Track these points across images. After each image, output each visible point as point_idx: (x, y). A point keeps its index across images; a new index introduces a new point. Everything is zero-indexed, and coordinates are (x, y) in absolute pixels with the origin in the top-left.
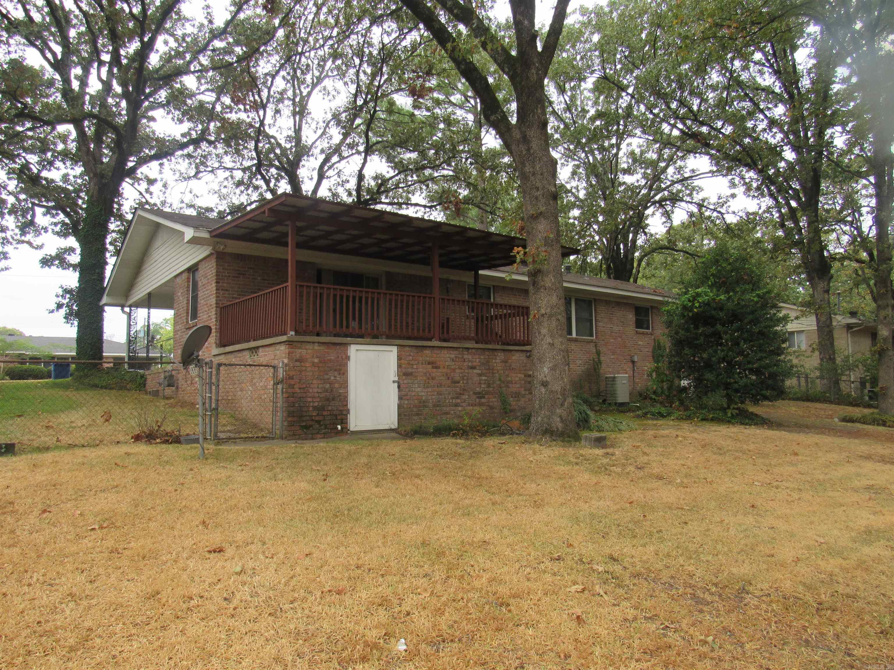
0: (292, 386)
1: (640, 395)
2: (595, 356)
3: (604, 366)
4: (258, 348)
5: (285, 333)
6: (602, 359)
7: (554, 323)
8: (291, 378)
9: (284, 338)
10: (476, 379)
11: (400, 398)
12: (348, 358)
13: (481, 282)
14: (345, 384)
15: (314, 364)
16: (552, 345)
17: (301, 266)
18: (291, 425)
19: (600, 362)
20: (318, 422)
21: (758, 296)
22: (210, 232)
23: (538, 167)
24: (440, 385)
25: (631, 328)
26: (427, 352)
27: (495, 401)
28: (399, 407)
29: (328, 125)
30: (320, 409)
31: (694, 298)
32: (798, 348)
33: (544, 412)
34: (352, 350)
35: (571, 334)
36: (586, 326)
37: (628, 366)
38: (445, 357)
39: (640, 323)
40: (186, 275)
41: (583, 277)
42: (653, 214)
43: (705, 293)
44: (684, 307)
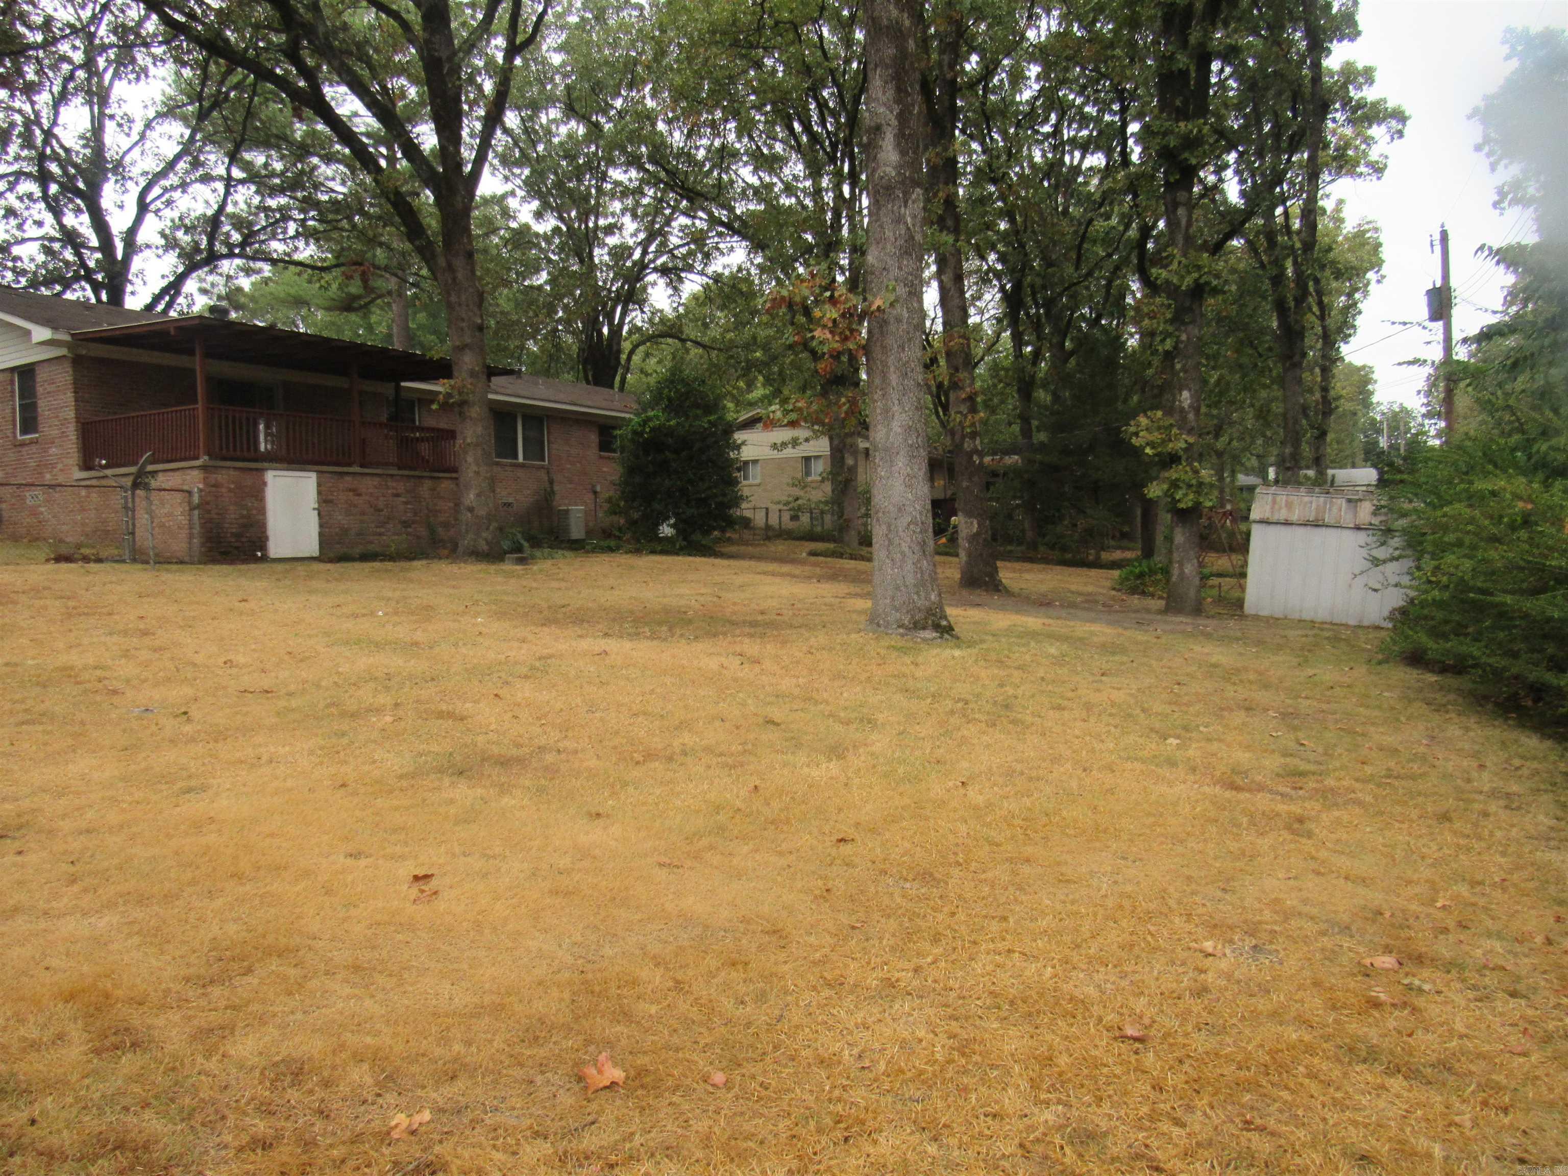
0: (209, 512)
1: (604, 531)
2: (547, 485)
3: (557, 497)
4: (156, 472)
5: (198, 458)
6: (556, 488)
7: (480, 452)
8: (208, 503)
9: (198, 462)
10: (402, 507)
11: (321, 526)
12: (265, 484)
13: (404, 395)
14: (262, 511)
15: (230, 490)
16: (477, 473)
18: (210, 550)
19: (553, 492)
20: (237, 548)
21: (709, 422)
22: (73, 335)
23: (463, 297)
24: (363, 513)
25: (593, 452)
26: (348, 479)
27: (423, 531)
28: (321, 535)
29: (148, 126)
30: (238, 536)
31: (645, 422)
32: (814, 477)
33: (471, 536)
34: (270, 476)
35: (516, 457)
36: (535, 449)
37: (589, 498)
38: (368, 485)
39: (605, 445)
40: (8, 376)
41: (537, 384)
42: (654, 284)
43: (657, 417)
44: (635, 432)
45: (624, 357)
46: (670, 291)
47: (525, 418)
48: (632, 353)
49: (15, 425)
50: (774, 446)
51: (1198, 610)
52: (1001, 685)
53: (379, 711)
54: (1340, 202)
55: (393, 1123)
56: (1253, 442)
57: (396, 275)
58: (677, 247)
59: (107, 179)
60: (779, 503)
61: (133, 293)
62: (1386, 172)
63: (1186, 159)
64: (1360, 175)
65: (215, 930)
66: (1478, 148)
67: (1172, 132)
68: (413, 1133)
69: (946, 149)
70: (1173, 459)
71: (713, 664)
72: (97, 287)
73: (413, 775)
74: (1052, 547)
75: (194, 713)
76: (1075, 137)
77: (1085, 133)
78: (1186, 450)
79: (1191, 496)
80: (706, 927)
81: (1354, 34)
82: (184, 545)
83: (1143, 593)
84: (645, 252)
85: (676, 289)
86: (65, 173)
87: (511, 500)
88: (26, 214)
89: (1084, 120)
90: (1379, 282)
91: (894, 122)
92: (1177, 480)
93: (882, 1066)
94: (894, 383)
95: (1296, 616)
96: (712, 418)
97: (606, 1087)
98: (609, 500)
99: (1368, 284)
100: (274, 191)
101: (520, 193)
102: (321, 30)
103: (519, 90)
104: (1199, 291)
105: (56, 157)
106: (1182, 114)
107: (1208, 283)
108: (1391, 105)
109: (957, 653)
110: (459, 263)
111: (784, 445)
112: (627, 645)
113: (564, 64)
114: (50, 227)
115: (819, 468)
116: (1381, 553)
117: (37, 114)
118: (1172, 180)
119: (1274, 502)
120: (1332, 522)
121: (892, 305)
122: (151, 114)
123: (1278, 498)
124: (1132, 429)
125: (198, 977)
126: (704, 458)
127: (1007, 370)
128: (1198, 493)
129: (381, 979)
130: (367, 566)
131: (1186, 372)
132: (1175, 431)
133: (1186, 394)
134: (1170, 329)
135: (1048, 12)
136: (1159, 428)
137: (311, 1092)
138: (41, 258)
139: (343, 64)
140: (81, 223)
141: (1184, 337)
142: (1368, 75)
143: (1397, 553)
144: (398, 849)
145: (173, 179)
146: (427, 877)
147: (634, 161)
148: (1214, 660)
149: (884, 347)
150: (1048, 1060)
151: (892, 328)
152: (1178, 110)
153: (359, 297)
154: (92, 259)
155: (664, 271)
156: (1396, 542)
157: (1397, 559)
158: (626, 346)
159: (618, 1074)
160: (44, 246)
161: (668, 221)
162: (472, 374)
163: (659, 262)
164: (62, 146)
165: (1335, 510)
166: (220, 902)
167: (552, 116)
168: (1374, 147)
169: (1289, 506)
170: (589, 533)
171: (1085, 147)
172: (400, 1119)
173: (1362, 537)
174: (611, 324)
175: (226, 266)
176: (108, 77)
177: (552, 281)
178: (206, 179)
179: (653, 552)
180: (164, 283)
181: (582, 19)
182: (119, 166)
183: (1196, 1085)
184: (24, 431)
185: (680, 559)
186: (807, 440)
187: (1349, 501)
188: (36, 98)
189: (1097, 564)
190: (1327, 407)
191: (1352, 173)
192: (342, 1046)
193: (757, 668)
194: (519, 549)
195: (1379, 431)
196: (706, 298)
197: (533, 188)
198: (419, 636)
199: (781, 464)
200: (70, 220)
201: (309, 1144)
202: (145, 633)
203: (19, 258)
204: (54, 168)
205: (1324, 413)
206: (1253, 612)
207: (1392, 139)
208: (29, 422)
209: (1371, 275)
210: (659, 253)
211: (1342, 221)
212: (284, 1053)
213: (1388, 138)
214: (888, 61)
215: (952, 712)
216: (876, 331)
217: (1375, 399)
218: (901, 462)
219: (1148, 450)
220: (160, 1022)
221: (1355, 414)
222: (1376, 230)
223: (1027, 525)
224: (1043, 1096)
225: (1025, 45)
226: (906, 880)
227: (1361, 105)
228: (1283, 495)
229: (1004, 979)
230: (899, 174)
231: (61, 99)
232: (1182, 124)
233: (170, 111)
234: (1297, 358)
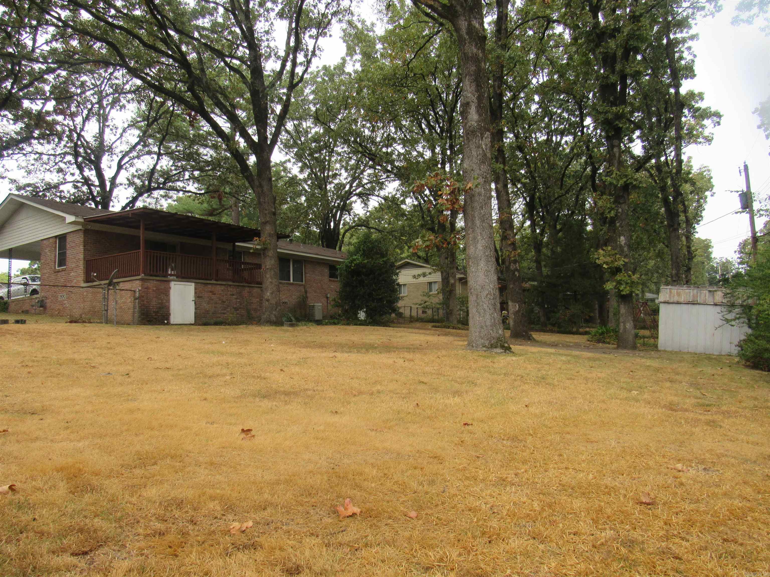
0: (143, 301)
1: (331, 316)
2: (304, 294)
3: (309, 299)
4: (119, 282)
5: (139, 275)
6: (308, 295)
7: (272, 274)
8: (143, 297)
9: (139, 277)
10: (234, 301)
11: (196, 309)
12: (170, 288)
13: (237, 249)
14: (168, 301)
15: (153, 291)
16: (271, 282)
17: (147, 242)
18: (143, 319)
19: (307, 297)
20: (155, 318)
22: (84, 220)
23: (266, 199)
24: (216, 303)
25: (326, 278)
26: (210, 286)
27: (244, 313)
28: (195, 313)
29: (124, 130)
30: (156, 313)
31: (352, 262)
32: (434, 292)
33: (267, 313)
34: (172, 284)
35: (289, 280)
36: (299, 276)
37: (324, 300)
38: (219, 289)
39: (333, 274)
40: (54, 240)
41: (299, 246)
42: (356, 202)
43: (358, 259)
44: (347, 266)
45: (341, 237)
46: (363, 205)
47: (295, 262)
48: (344, 234)
49: (55, 262)
50: (414, 277)
51: (634, 347)
52: (539, 370)
53: (224, 375)
54: (690, 158)
55: (232, 527)
56: (652, 276)
57: (234, 196)
58: (367, 184)
59: (104, 154)
60: (417, 304)
61: (113, 206)
62: (713, 141)
63: (617, 125)
64: (700, 143)
65: (138, 447)
66: (759, 127)
67: (609, 112)
68: (243, 532)
69: (497, 126)
70: (618, 270)
71: (390, 361)
72: (97, 204)
73: (241, 397)
74: (554, 325)
75: (132, 374)
76: (557, 129)
77: (562, 126)
78: (624, 265)
79: (628, 288)
80: (398, 454)
81: (693, 76)
82: (130, 317)
83: (604, 342)
84: (351, 187)
85: (366, 204)
86: (86, 152)
87: (286, 301)
88: (67, 170)
89: (562, 120)
90: (712, 196)
91: (475, 101)
92: (621, 280)
93: (505, 512)
94: (478, 225)
95: (686, 351)
96: (385, 259)
97: (351, 516)
98: (334, 300)
99: (706, 197)
100: (179, 160)
101: (293, 160)
102: (204, 80)
103: (293, 111)
104: (626, 188)
105: (83, 145)
106: (613, 104)
107: (632, 183)
108: (713, 110)
109: (514, 358)
110: (264, 183)
111: (419, 275)
112: (346, 355)
113: (314, 99)
114: (78, 177)
115: (435, 287)
116: (729, 317)
117: (75, 127)
118: (610, 135)
119: (671, 292)
120: (702, 302)
121: (476, 186)
122: (126, 126)
123: (673, 291)
124: (596, 256)
125: (128, 465)
126: (381, 278)
127: (529, 238)
128: (631, 287)
129: (225, 469)
130: (217, 327)
131: (622, 227)
132: (618, 256)
133: (622, 238)
134: (613, 206)
135: (542, 70)
136: (609, 256)
137: (187, 512)
138: (73, 191)
139: (214, 95)
140: (91, 174)
141: (620, 210)
142: (701, 96)
143: (738, 316)
144: (233, 421)
145: (134, 154)
146: (249, 430)
147: (346, 142)
148: (648, 364)
149: (472, 208)
150: (600, 510)
151: (477, 198)
152: (611, 102)
153: (217, 209)
154: (96, 190)
155: (360, 195)
156: (737, 310)
157: (739, 318)
158: (342, 231)
159: (357, 510)
160: (74, 185)
161: (363, 171)
162: (270, 235)
163: (358, 191)
164: (85, 140)
165: (703, 296)
166: (141, 437)
167: (308, 125)
168: (706, 130)
169: (679, 294)
170: (324, 317)
171: (562, 133)
172: (236, 525)
173: (718, 309)
174: (335, 220)
175: (156, 194)
176: (108, 110)
177: (307, 200)
178: (149, 153)
179: (356, 325)
180: (127, 201)
181: (323, 79)
182: (110, 150)
183: (691, 522)
184: (60, 265)
185: (369, 327)
186: (430, 274)
187: (710, 291)
188: (75, 119)
189: (577, 333)
190: (691, 256)
191: (696, 142)
192: (204, 494)
193: (412, 363)
194: (291, 321)
195: (716, 272)
196: (381, 208)
197: (299, 157)
198: (242, 351)
199: (417, 286)
200: (87, 173)
201: (184, 534)
202: (111, 348)
203: (63, 191)
204: (81, 150)
205: (689, 259)
206: (663, 349)
207: (715, 126)
208: (62, 261)
209: (708, 193)
210: (358, 186)
211: (691, 166)
212: (172, 495)
213: (712, 125)
214: (472, 73)
215: (515, 380)
216: (468, 200)
217: (713, 256)
218: (482, 264)
219: (605, 266)
220: (107, 482)
221: (703, 263)
222: (709, 171)
223: (541, 314)
224: (600, 527)
225: (532, 86)
226: (503, 440)
227: (699, 109)
228: (675, 290)
229: (565, 479)
230: (478, 125)
231: (86, 119)
232: (614, 108)
233: (133, 124)
234: (676, 226)
